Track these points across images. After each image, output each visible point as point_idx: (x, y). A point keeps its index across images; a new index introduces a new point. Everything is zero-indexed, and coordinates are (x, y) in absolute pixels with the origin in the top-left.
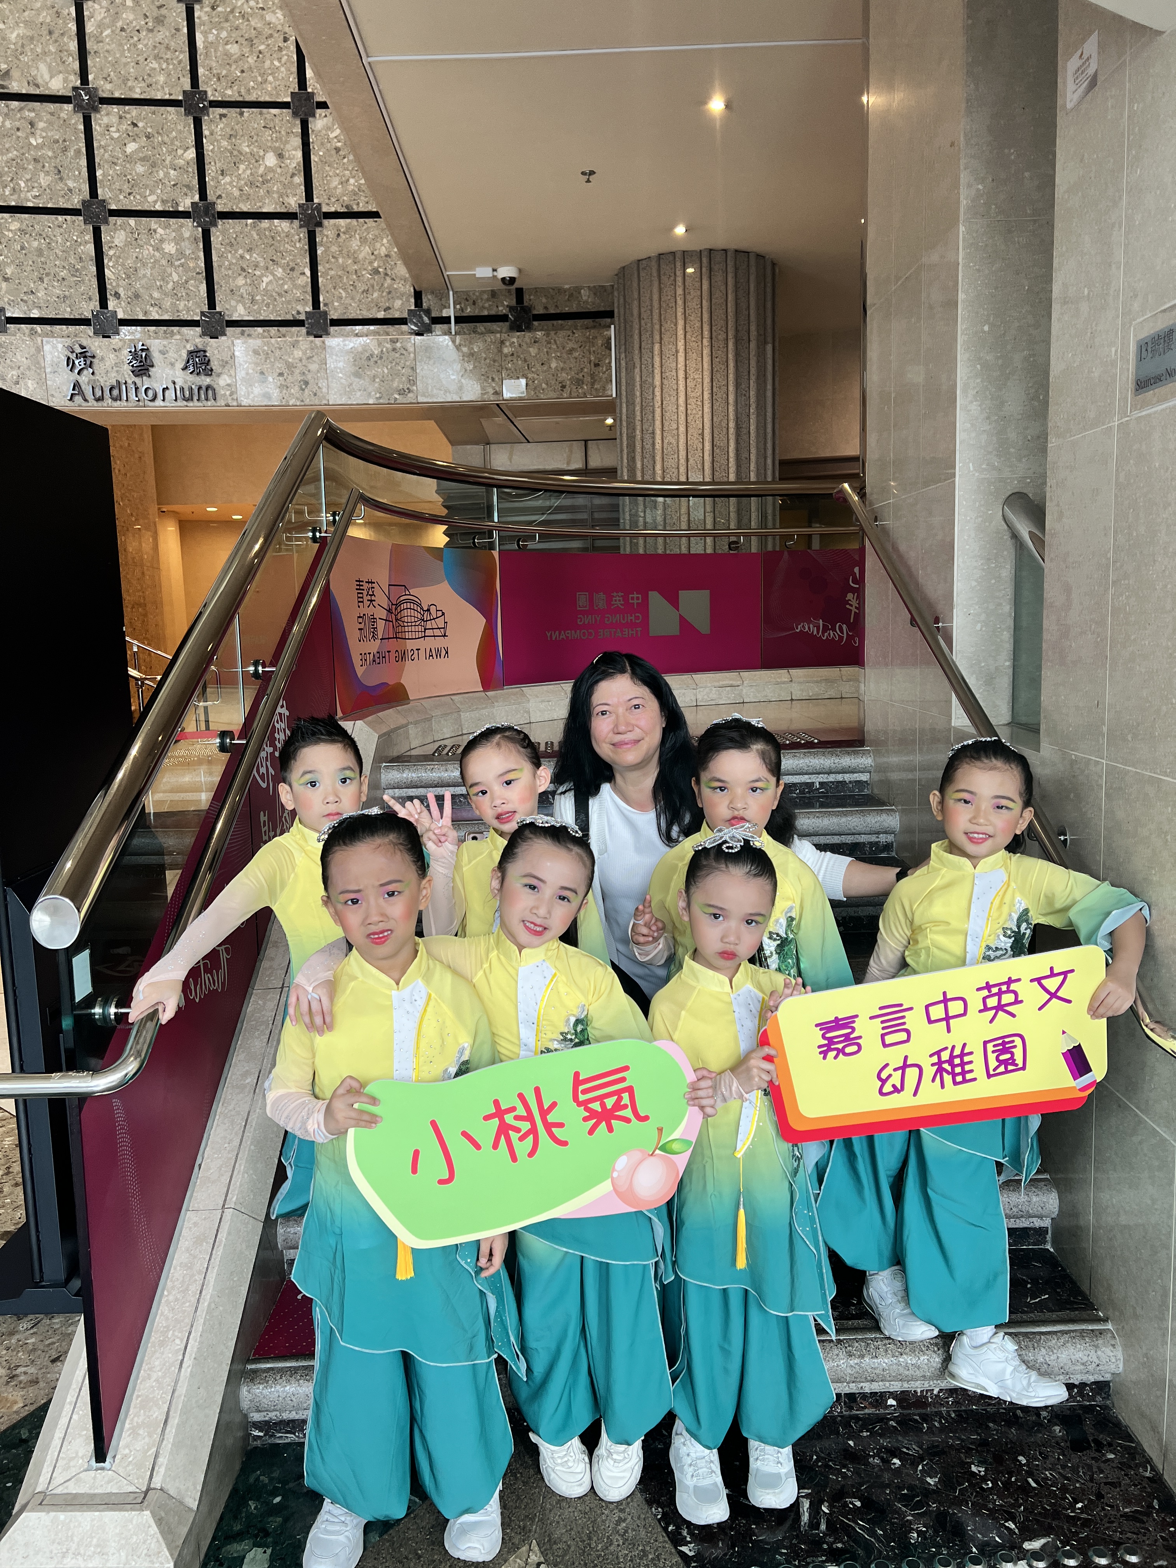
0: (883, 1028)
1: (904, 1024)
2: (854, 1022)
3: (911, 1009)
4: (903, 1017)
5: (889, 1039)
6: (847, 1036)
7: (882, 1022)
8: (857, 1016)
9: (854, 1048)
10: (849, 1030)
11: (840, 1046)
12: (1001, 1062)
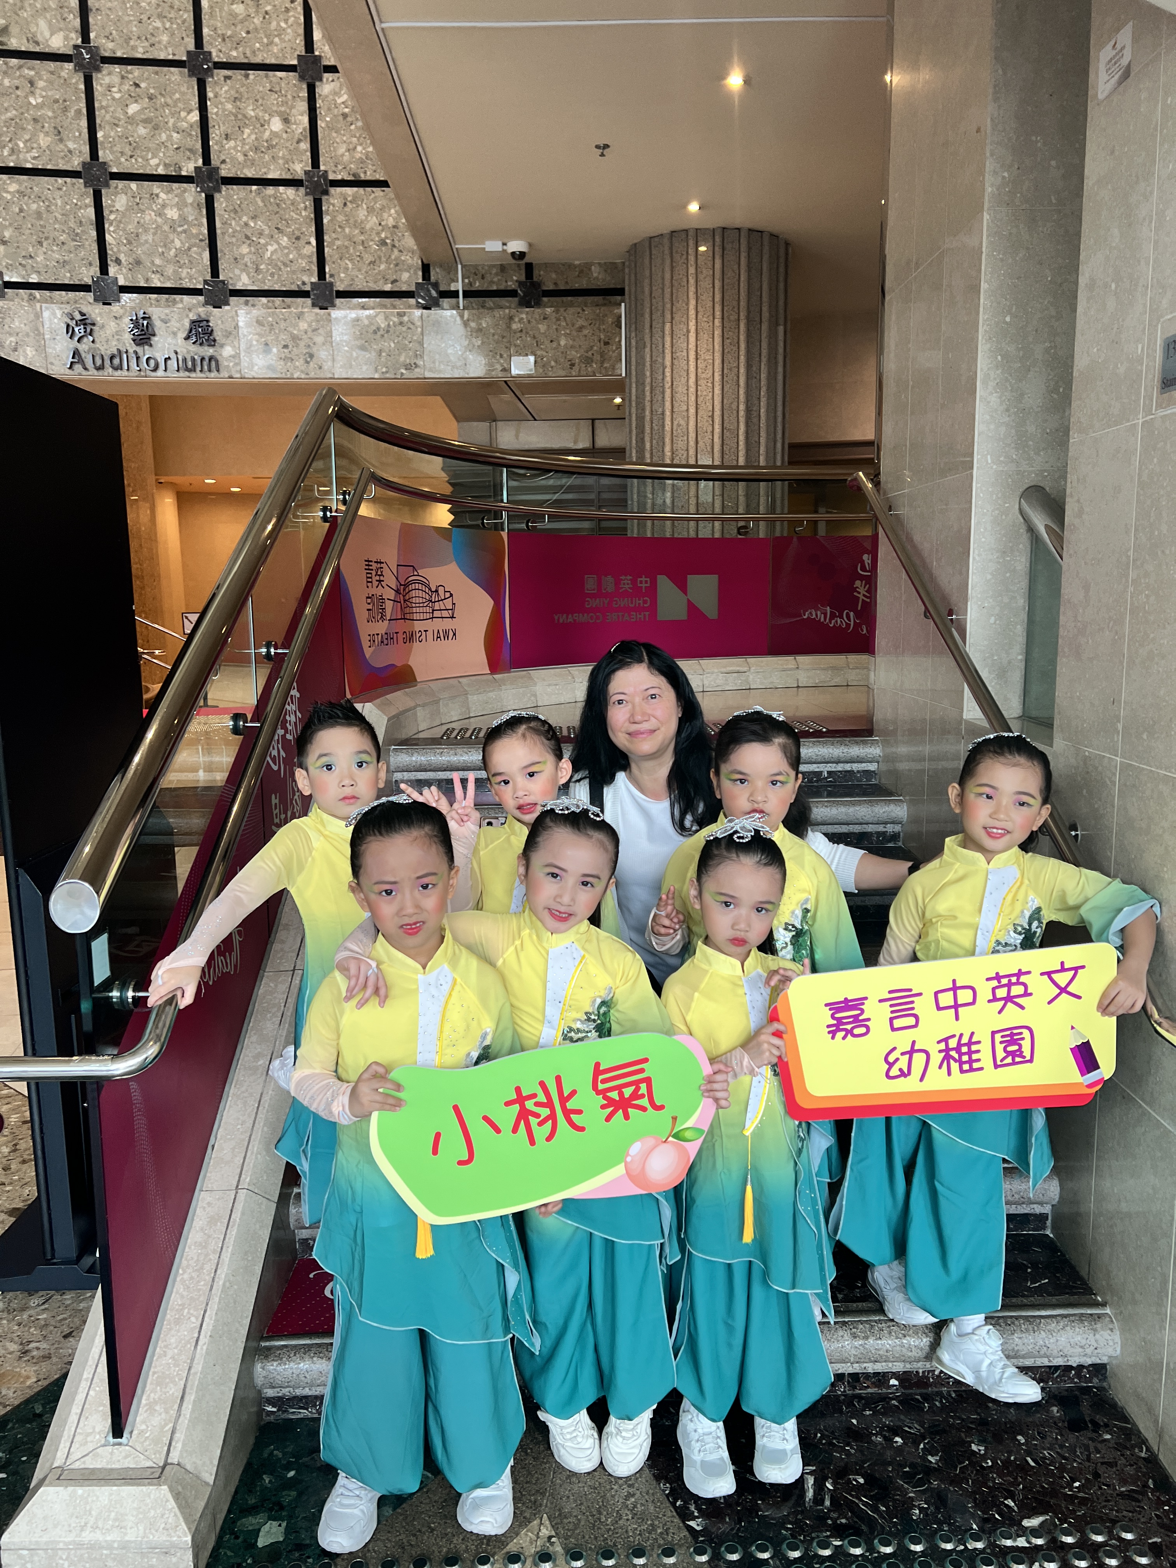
0: (892, 1012)
1: (913, 1009)
2: (863, 1004)
3: (920, 994)
4: (912, 1002)
5: (897, 1023)
6: (856, 1017)
7: (891, 1006)
8: (866, 998)
9: (863, 1030)
10: (859, 1012)
11: (849, 1027)
12: (1009, 1054)
